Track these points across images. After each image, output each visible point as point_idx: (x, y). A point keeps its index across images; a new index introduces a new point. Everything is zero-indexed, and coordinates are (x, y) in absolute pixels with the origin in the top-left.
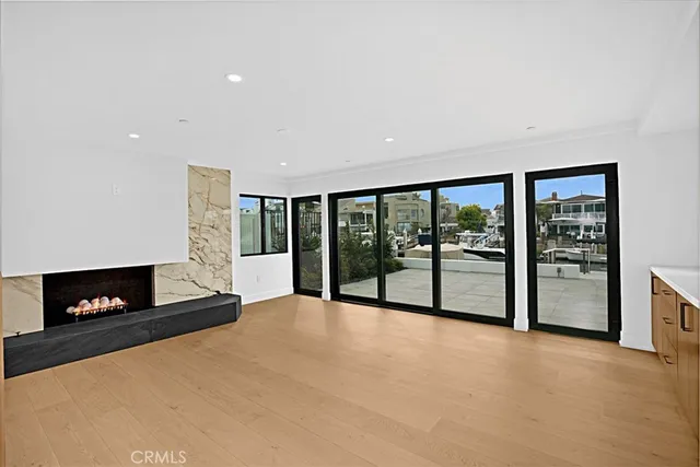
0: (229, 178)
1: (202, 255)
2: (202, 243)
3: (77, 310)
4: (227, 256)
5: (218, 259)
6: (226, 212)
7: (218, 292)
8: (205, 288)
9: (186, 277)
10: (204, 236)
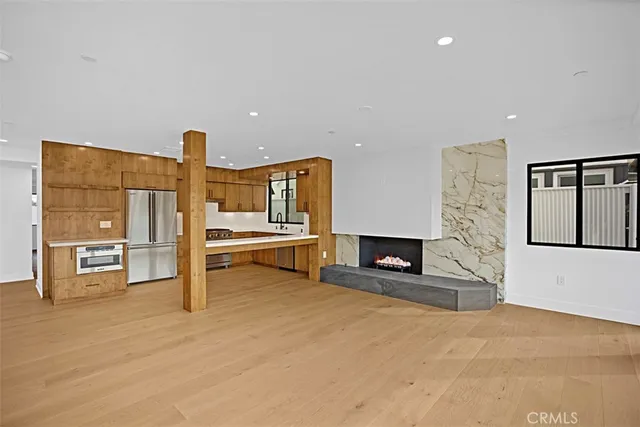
0: (504, 148)
1: (467, 236)
2: (467, 224)
3: (382, 262)
4: (498, 241)
5: (486, 243)
6: (497, 189)
7: (484, 280)
8: (469, 270)
9: (449, 255)
10: (469, 216)
